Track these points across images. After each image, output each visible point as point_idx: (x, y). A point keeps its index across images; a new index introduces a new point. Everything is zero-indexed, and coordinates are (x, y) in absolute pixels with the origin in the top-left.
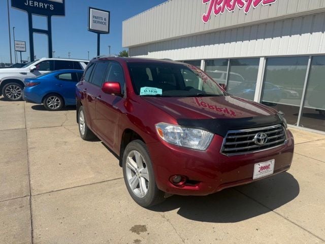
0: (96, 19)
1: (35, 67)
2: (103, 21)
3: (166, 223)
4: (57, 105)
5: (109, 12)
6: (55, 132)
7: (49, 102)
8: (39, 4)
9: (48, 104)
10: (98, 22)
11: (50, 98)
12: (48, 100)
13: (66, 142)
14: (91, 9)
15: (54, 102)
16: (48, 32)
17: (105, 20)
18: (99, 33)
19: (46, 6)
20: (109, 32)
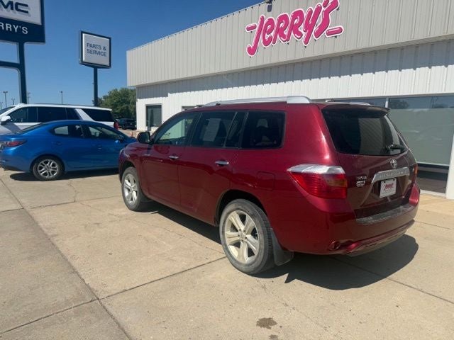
0: (91, 49)
1: (9, 118)
2: (102, 50)
3: (293, 312)
4: (53, 172)
5: (110, 39)
6: (72, 211)
7: (41, 168)
8: (5, 26)
9: (39, 171)
10: (95, 52)
11: (43, 162)
12: (40, 165)
13: (98, 224)
14: (84, 35)
15: (49, 167)
16: (20, 67)
17: (104, 48)
18: (96, 67)
19: (16, 29)
20: (110, 66)
